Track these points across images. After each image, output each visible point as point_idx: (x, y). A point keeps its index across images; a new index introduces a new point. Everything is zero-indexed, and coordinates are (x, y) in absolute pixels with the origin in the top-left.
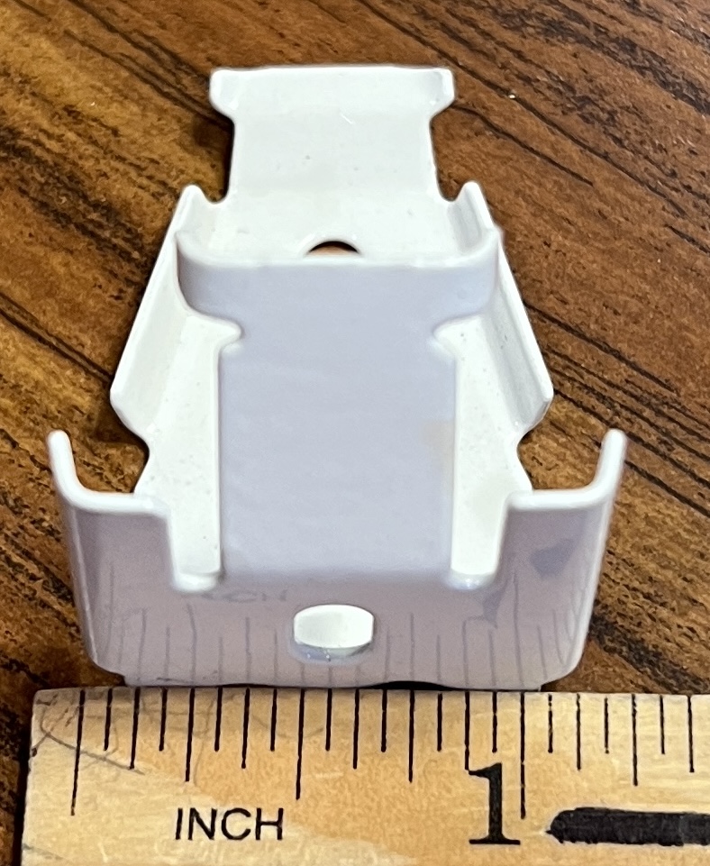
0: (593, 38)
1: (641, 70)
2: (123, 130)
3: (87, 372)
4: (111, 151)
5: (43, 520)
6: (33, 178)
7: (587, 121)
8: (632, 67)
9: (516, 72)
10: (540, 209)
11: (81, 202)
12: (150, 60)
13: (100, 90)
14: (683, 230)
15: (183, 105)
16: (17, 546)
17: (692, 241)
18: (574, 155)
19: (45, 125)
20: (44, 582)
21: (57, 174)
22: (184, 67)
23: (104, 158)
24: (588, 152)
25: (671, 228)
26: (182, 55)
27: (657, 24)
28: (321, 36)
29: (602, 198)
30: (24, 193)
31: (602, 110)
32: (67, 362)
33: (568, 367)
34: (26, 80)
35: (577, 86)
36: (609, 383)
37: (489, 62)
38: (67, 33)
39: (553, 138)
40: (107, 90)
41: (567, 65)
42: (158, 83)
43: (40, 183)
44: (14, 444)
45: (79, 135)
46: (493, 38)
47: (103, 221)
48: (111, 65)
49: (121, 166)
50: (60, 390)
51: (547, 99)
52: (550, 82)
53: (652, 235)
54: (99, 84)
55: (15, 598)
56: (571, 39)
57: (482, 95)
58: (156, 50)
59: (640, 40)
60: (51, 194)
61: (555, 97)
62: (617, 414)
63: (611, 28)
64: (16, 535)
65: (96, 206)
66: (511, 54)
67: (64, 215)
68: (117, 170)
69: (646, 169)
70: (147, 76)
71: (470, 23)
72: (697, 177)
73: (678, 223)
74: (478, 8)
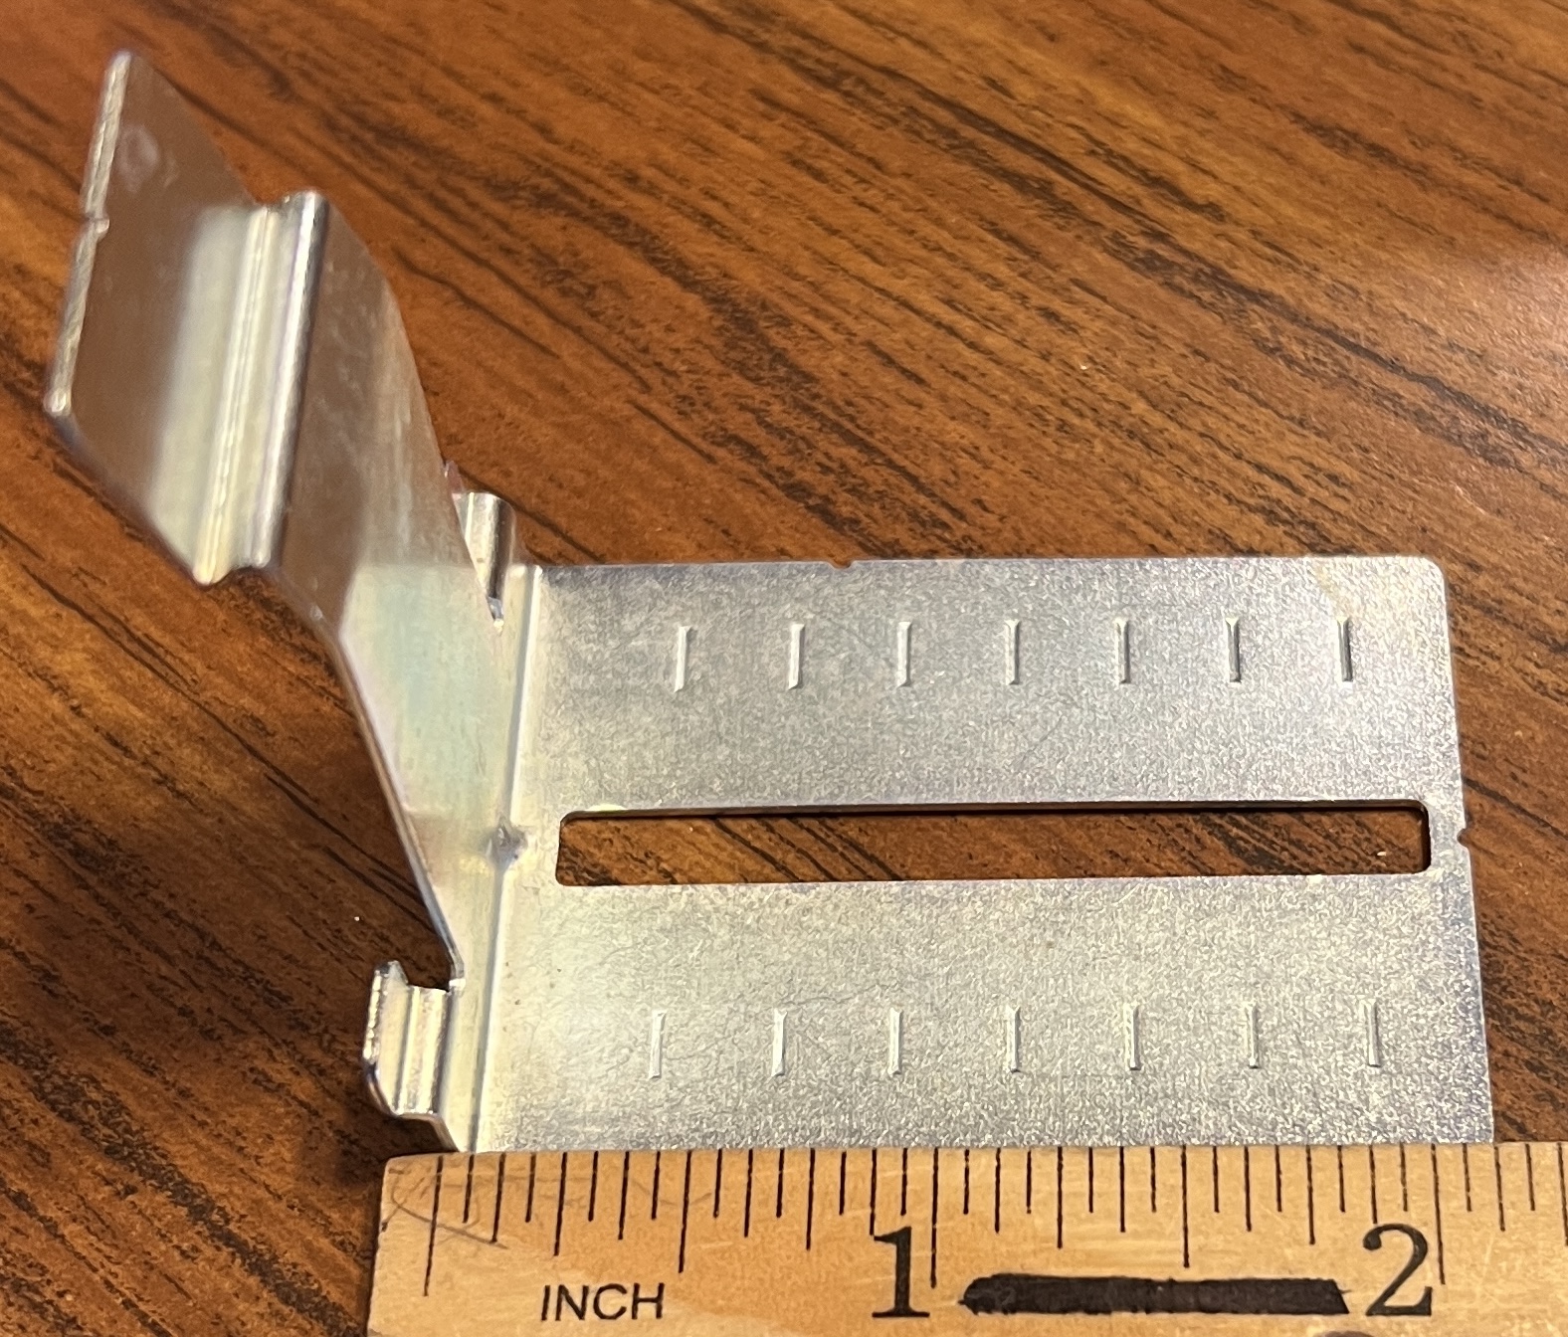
0: (585, 212)
1: (630, 246)
7: (564, 294)
8: (622, 242)
9: (499, 243)
10: (498, 380)
14: (646, 407)
17: (654, 418)
18: (545, 328)
24: (559, 325)
25: (633, 403)
27: (655, 200)
37: (471, 233)
41: (553, 238)
46: (479, 209)
52: (534, 254)
53: (612, 410)
56: (562, 212)
59: (635, 216)
61: (534, 270)
63: (606, 203)
66: (495, 225)
69: (619, 345)
71: (458, 192)
72: (670, 355)
73: (643, 399)
74: (472, 178)
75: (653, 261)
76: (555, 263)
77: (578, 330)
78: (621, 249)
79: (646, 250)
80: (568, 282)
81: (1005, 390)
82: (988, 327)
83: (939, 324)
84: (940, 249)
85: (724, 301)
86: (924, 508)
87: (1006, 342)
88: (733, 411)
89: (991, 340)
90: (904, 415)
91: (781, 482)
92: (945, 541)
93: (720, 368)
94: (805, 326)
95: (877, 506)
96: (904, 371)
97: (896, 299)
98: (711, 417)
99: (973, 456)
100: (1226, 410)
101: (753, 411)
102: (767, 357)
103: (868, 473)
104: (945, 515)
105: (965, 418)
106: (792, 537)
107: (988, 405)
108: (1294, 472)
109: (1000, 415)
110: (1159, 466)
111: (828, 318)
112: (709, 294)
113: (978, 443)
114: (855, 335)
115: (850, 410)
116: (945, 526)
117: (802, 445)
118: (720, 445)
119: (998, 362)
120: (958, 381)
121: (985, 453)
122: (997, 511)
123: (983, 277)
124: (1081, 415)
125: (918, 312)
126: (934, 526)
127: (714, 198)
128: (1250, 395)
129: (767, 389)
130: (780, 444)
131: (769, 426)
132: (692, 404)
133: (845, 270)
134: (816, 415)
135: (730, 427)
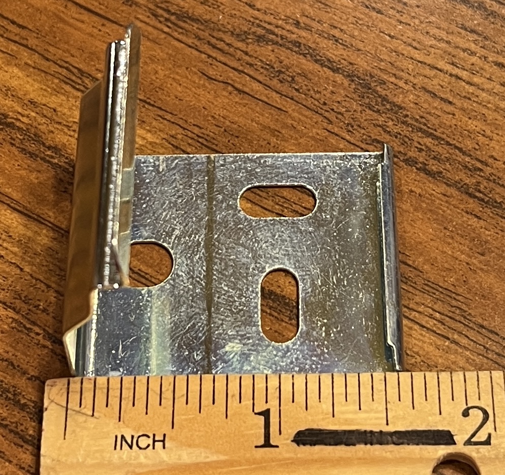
0: (280, 42)
1: (304, 55)
2: (59, 109)
3: (53, 230)
4: (54, 120)
5: (40, 305)
6: (17, 137)
7: (281, 82)
8: (300, 54)
9: (246, 61)
10: (264, 127)
11: (41, 146)
12: (68, 73)
13: (45, 90)
14: (332, 131)
16: (29, 319)
17: (337, 135)
18: (277, 99)
19: (20, 110)
20: (43, 336)
21: (28, 134)
22: (85, 75)
23: (51, 123)
24: (284, 97)
25: (326, 129)
26: (83, 69)
27: (309, 32)
28: (151, 53)
29: (293, 119)
30: (13, 144)
31: (289, 76)
32: (43, 226)
33: (285, 202)
34: (9, 89)
35: (275, 66)
36: (305, 208)
37: (233, 58)
38: (26, 64)
39: (267, 92)
40: (49, 90)
41: (270, 56)
42: (73, 84)
43: (20, 139)
44: (21, 270)
45: (37, 113)
46: (233, 46)
47: (54, 155)
48: (49, 77)
49: (60, 127)
50: (41, 240)
51: (261, 73)
52: (263, 65)
53: (318, 134)
54: (44, 87)
55: (29, 345)
56: (270, 43)
57: (231, 75)
58: (71, 67)
59: (303, 41)
60: (26, 144)
61: (265, 72)
63: (289, 36)
64: (27, 314)
65: (49, 148)
66: (242, 53)
67: (33, 154)
68: (58, 129)
69: (312, 103)
70: (67, 81)
71: (221, 40)
72: (336, 104)
73: (330, 127)
74: (224, 32)
75: (316, 61)
76: (274, 68)
77: (292, 99)
78: (301, 57)
79: (311, 56)
80: (282, 75)
81: (489, 103)
82: (474, 74)
83: (451, 75)
84: (442, 39)
85: (353, 76)
86: (469, 162)
87: (483, 80)
88: (371, 127)
89: (476, 80)
90: (447, 120)
91: (402, 159)
92: (482, 177)
93: (360, 109)
94: (392, 83)
95: (448, 164)
96: (442, 99)
97: (429, 65)
98: (363, 131)
99: (484, 135)
101: (380, 126)
102: (379, 100)
103: (439, 149)
104: (479, 165)
105: (475, 118)
106: (414, 184)
107: (484, 111)
109: (491, 116)
111: (401, 79)
112: (345, 73)
113: (484, 128)
114: (415, 84)
115: (424, 120)
116: (481, 170)
117: (407, 140)
118: (370, 144)
119: (483, 90)
120: (467, 101)
121: (488, 133)
122: (501, 159)
123: (464, 50)
125: (440, 70)
126: (475, 170)
127: (336, 28)
129: (383, 115)
130: (397, 140)
131: (389, 132)
132: (352, 127)
133: (403, 55)
134: (408, 125)
135: (372, 135)
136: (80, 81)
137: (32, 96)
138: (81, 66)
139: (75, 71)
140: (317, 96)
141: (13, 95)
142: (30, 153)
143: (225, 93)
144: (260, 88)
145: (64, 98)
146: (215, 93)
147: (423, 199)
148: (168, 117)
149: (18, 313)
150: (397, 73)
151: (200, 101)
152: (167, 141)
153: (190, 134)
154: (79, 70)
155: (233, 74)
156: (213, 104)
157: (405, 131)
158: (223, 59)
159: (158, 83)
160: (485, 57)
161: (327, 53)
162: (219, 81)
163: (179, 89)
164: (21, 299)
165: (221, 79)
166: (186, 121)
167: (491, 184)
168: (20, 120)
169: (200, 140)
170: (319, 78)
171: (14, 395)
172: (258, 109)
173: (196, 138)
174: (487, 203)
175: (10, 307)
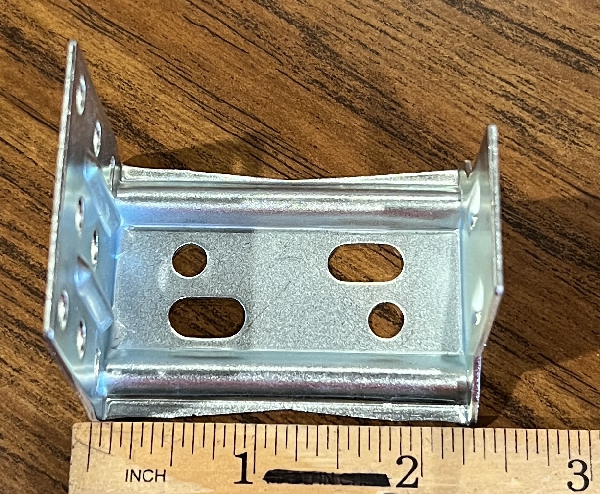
1: (267, 8)
6: (38, 60)
7: (247, 28)
8: (264, 6)
9: (220, 10)
10: (229, 64)
12: (80, 10)
13: (62, 23)
14: (283, 71)
15: (94, 28)
16: (40, 202)
17: (286, 75)
18: (242, 43)
19: (41, 38)
21: (47, 58)
22: (93, 13)
24: (247, 41)
25: (278, 70)
26: (92, 8)
29: (253, 59)
30: (34, 65)
31: (253, 24)
34: (34, 21)
35: (243, 15)
36: (255, 131)
37: (210, 7)
39: (234, 36)
40: (64, 23)
41: (239, 6)
42: (84, 20)
43: (40, 62)
45: (54, 41)
48: (65, 13)
51: (232, 20)
52: (233, 13)
53: (271, 73)
54: (62, 21)
57: (207, 20)
58: (82, 6)
60: (45, 66)
61: (234, 20)
62: (258, 142)
64: (39, 198)
67: (50, 74)
69: (269, 47)
70: (79, 17)
72: (288, 50)
73: (281, 68)
75: (276, 13)
76: (241, 16)
77: (254, 43)
78: (264, 9)
79: (272, 9)
80: (247, 23)
81: (408, 56)
82: (399, 31)
83: (381, 31)
85: (303, 27)
86: (386, 103)
87: (406, 36)
88: (313, 70)
89: (400, 36)
90: (373, 67)
91: (334, 96)
92: (394, 115)
93: (306, 54)
94: (334, 35)
95: (369, 103)
96: (371, 50)
97: (364, 22)
98: (306, 73)
99: (400, 82)
100: (487, 57)
101: (320, 70)
102: (322, 48)
103: (364, 91)
104: (394, 106)
105: (395, 67)
106: (341, 117)
107: (403, 62)
108: (514, 80)
109: (408, 66)
110: (466, 81)
111: (341, 31)
112: (298, 25)
113: (401, 76)
114: (351, 37)
115: (354, 67)
116: (394, 109)
117: (340, 82)
118: (311, 84)
119: (404, 45)
120: (391, 53)
121: (404, 80)
122: (411, 102)
123: (394, 11)
124: (436, 63)
125: (373, 27)
126: (390, 109)
128: (495, 51)
129: (324, 61)
130: (332, 82)
131: (326, 75)
132: (298, 68)
133: (344, 11)
134: (342, 70)
135: (313, 77)
136: (89, 18)
137: (51, 27)
138: (91, 6)
139: (86, 9)
140: (274, 42)
141: (36, 26)
142: (47, 73)
143: (201, 35)
144: (230, 32)
145: (75, 30)
146: (194, 34)
147: (347, 130)
148: (156, 51)
149: (32, 197)
150: (339, 26)
151: (181, 40)
152: (153, 71)
153: (171, 66)
154: (88, 8)
155: (208, 19)
156: (191, 43)
157: (339, 74)
158: (202, 6)
159: (149, 24)
160: (410, 18)
161: (285, 7)
162: (197, 25)
163: (166, 30)
164: (34, 186)
165: (199, 23)
166: (169, 56)
167: (401, 121)
168: (41, 46)
169: (179, 72)
170: (277, 27)
171: (26, 258)
172: (226, 49)
173: (176, 70)
174: (396, 135)
175: (26, 192)
